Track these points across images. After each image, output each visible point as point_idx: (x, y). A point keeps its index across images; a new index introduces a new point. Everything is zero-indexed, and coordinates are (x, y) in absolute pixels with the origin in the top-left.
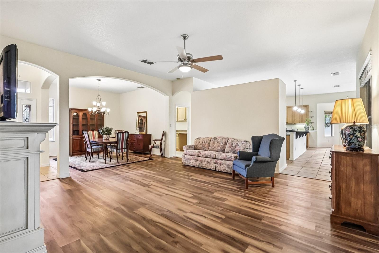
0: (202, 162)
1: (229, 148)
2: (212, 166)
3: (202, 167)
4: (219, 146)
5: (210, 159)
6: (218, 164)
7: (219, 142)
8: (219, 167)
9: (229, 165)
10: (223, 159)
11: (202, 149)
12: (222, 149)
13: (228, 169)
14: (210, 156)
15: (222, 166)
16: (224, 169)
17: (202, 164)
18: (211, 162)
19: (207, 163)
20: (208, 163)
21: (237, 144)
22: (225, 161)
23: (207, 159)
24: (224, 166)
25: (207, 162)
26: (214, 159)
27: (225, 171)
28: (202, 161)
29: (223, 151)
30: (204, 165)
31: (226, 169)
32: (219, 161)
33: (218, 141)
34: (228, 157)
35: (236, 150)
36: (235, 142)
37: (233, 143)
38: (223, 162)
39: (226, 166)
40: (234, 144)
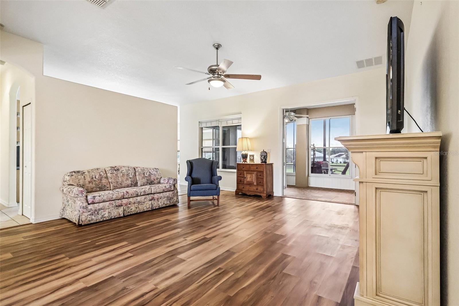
0: (129, 206)
1: (143, 180)
2: (147, 206)
3: (129, 214)
4: (127, 179)
5: (143, 197)
6: (155, 200)
7: (126, 174)
8: (157, 203)
9: (168, 197)
10: (162, 191)
11: (98, 189)
12: (135, 183)
13: (167, 202)
14: (144, 192)
15: (160, 200)
16: (162, 203)
17: (130, 209)
18: (146, 200)
19: (138, 205)
20: (140, 204)
21: (150, 172)
22: (164, 193)
23: (139, 199)
24: (163, 200)
25: (139, 202)
26: (150, 195)
27: (164, 206)
28: (130, 204)
29: (136, 185)
30: (133, 209)
31: (165, 203)
32: (156, 196)
33: (123, 172)
34: (167, 188)
35: (153, 180)
36: (146, 172)
37: (144, 173)
38: (161, 195)
39: (164, 199)
40: (147, 173)
